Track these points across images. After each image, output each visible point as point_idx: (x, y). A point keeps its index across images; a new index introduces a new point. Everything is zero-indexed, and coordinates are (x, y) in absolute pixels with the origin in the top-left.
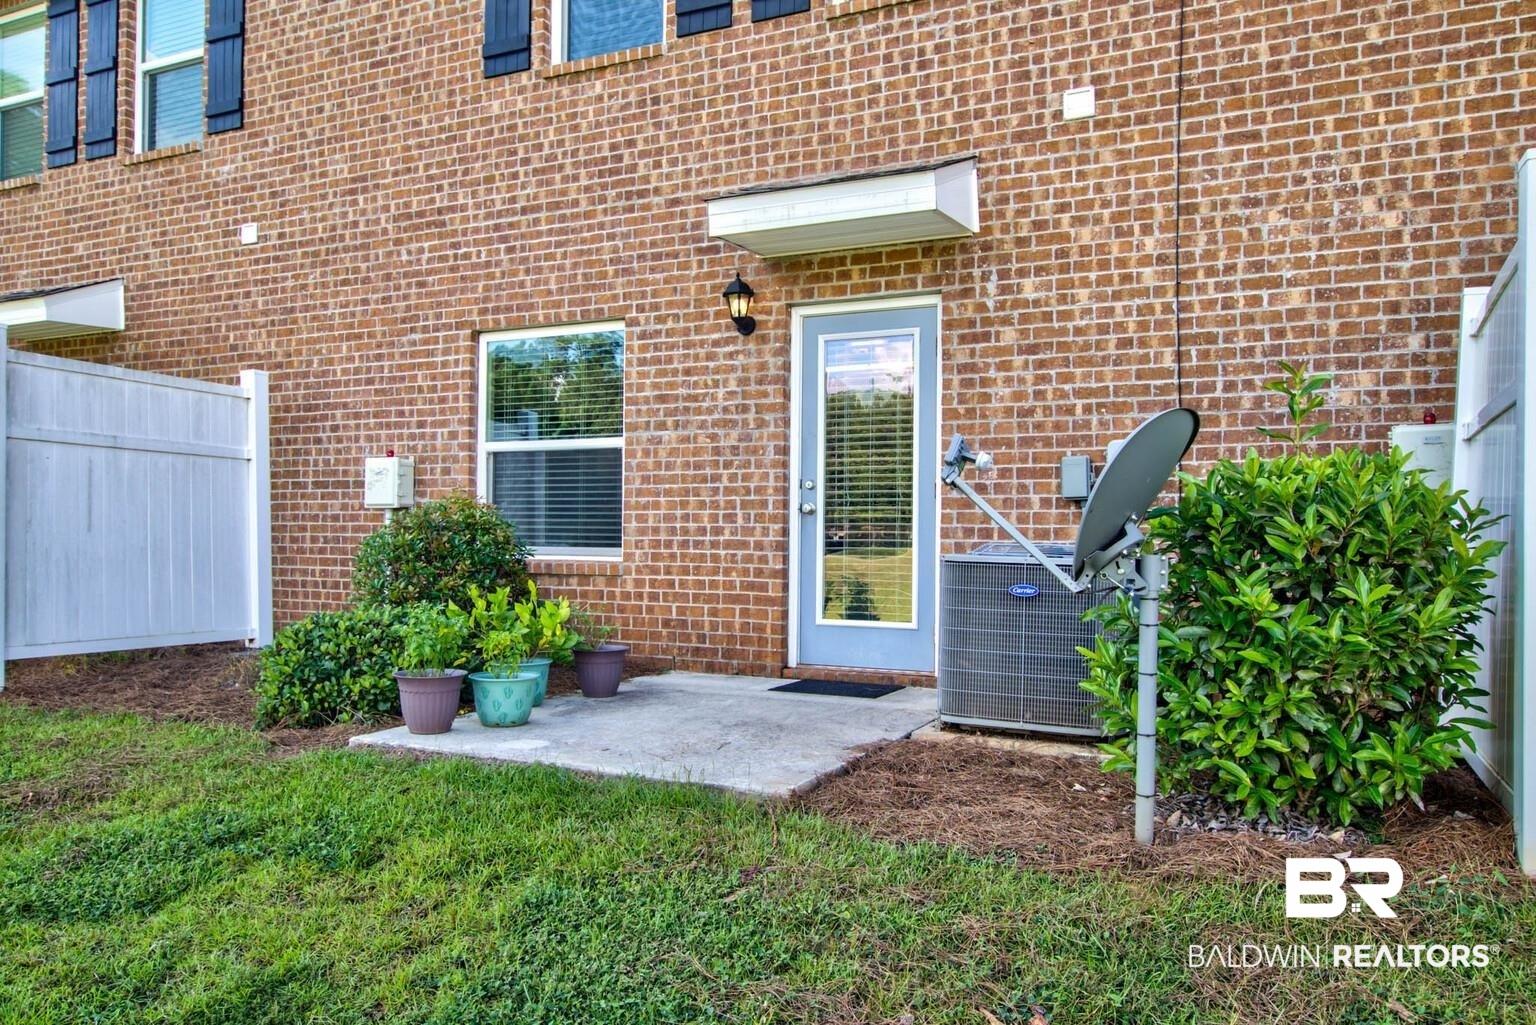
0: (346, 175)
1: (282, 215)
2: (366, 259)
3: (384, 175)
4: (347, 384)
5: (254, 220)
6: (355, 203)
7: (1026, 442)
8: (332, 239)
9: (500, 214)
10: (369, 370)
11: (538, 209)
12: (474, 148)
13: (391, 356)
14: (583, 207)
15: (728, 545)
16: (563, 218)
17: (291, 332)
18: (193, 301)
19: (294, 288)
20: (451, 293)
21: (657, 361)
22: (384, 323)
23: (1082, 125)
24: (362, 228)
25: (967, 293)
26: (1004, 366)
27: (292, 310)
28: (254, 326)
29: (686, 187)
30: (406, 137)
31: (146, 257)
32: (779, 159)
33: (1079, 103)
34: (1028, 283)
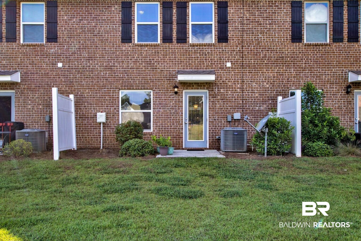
0: (87, 56)
1: (69, 62)
2: (92, 73)
3: (97, 57)
4: (88, 98)
5: (61, 62)
6: (89, 62)
7: (222, 113)
8: (84, 69)
9: (125, 68)
10: (94, 95)
11: (134, 68)
12: (119, 55)
13: (99, 93)
14: (143, 69)
15: (173, 129)
16: (139, 71)
17: (72, 86)
18: (42, 78)
19: (73, 77)
20: (114, 82)
21: (159, 97)
22: (97, 86)
23: (229, 68)
24: (91, 67)
25: (213, 90)
26: (218, 102)
27: (73, 82)
28: (61, 84)
29: (164, 68)
30: (102, 51)
31: (27, 66)
32: (181, 66)
33: (229, 65)
34: (222, 90)
